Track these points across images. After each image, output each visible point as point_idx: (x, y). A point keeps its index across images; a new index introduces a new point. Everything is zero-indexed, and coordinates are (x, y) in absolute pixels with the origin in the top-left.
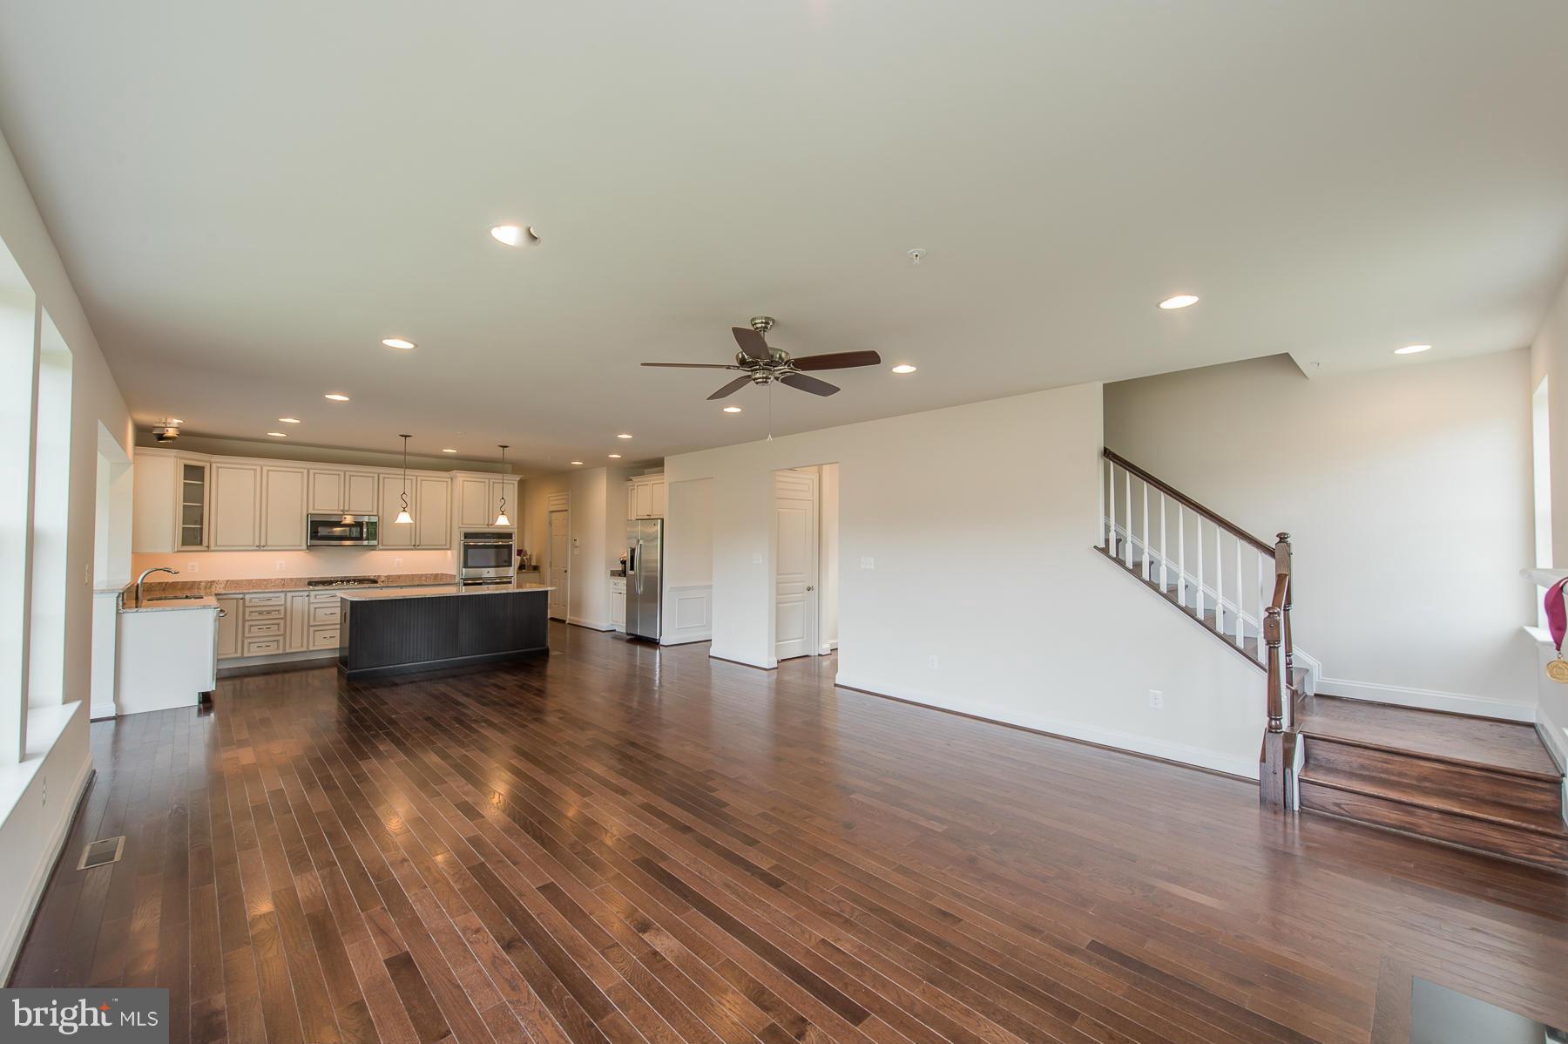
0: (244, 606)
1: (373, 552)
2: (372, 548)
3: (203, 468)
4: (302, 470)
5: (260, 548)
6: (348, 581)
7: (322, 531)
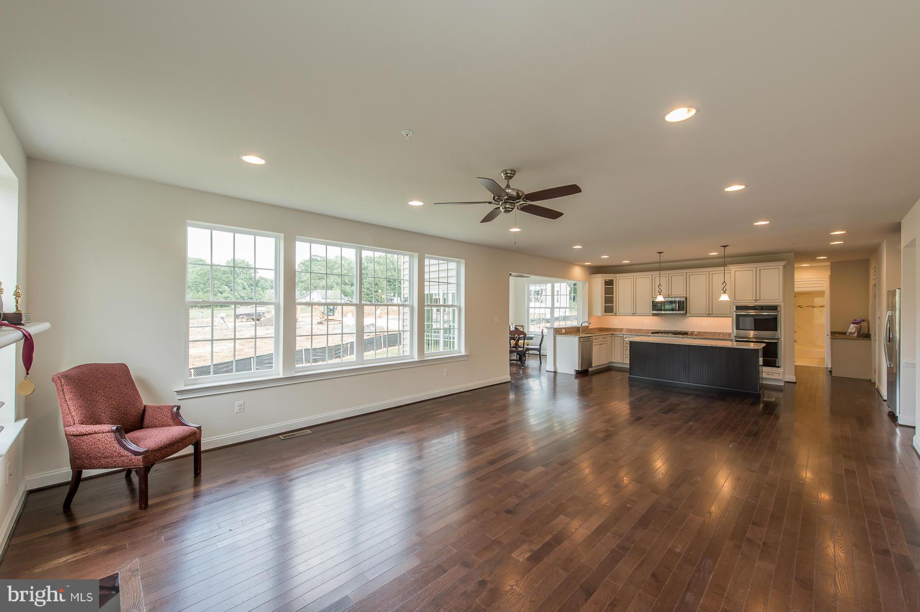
0: (624, 340)
2: (684, 315)
3: (611, 280)
4: (649, 276)
5: (634, 314)
6: (668, 333)
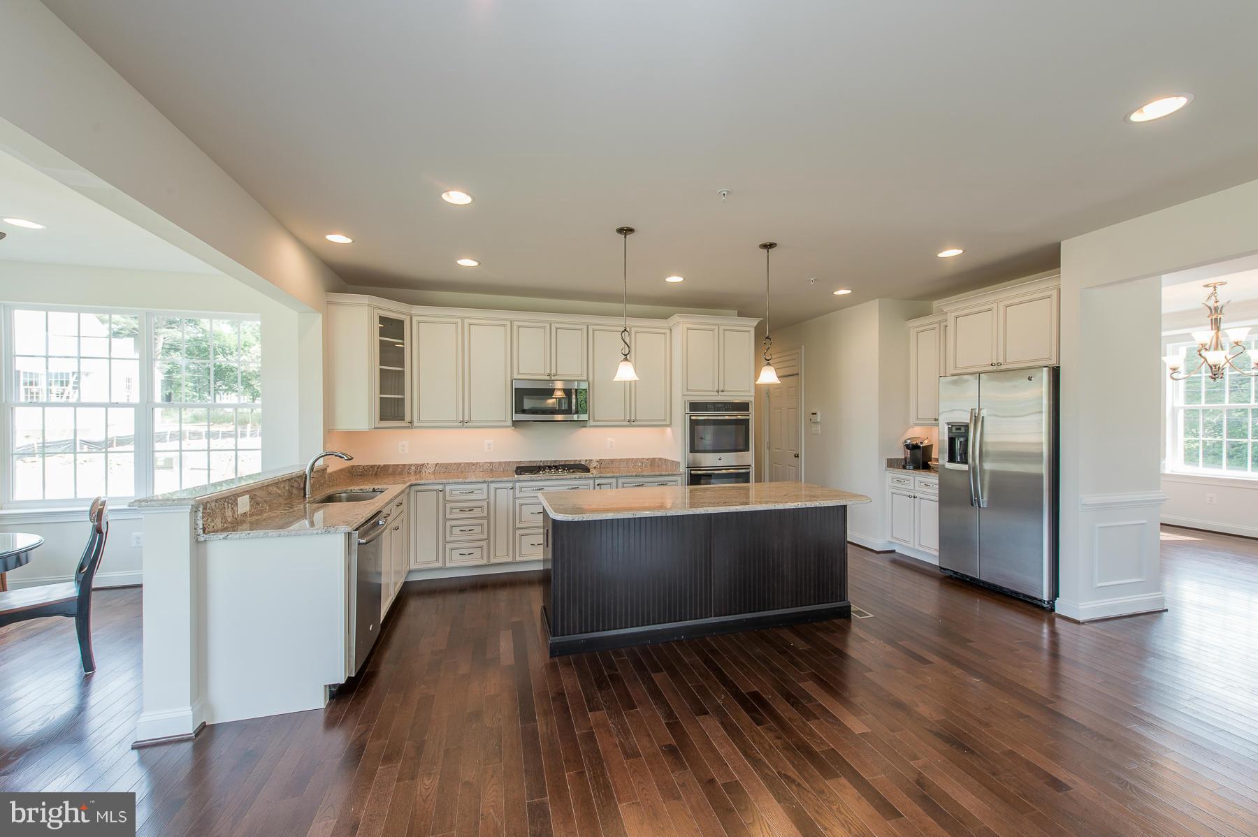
0: (445, 501)
1: (584, 429)
2: (582, 423)
3: (402, 322)
4: (504, 323)
5: (464, 423)
7: (528, 403)
